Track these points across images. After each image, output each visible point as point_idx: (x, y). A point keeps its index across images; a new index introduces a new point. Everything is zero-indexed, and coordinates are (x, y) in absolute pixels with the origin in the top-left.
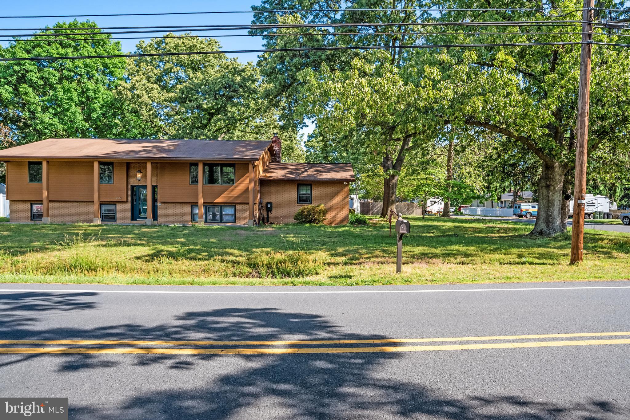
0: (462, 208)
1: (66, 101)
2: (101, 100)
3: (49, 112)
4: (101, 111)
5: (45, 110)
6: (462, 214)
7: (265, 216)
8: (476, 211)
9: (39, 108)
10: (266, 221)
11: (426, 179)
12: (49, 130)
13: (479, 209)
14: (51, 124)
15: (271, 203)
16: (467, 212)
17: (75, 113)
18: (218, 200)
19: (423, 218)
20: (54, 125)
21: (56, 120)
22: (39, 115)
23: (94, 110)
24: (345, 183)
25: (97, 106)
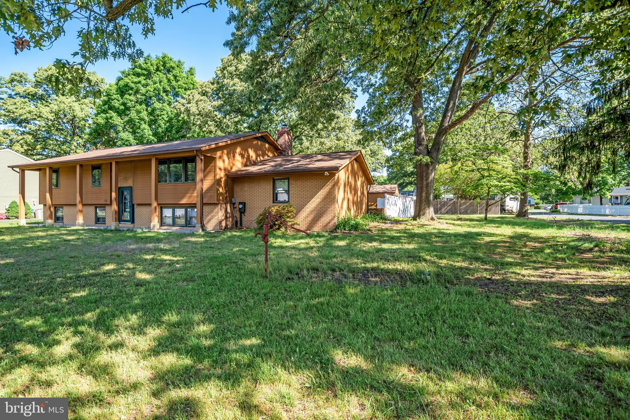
0: (558, 206)
6: (558, 212)
7: (239, 219)
8: (577, 208)
10: (239, 225)
11: (489, 170)
13: (581, 206)
15: (244, 204)
16: (566, 210)
18: (184, 201)
19: (486, 218)
24: (327, 173)
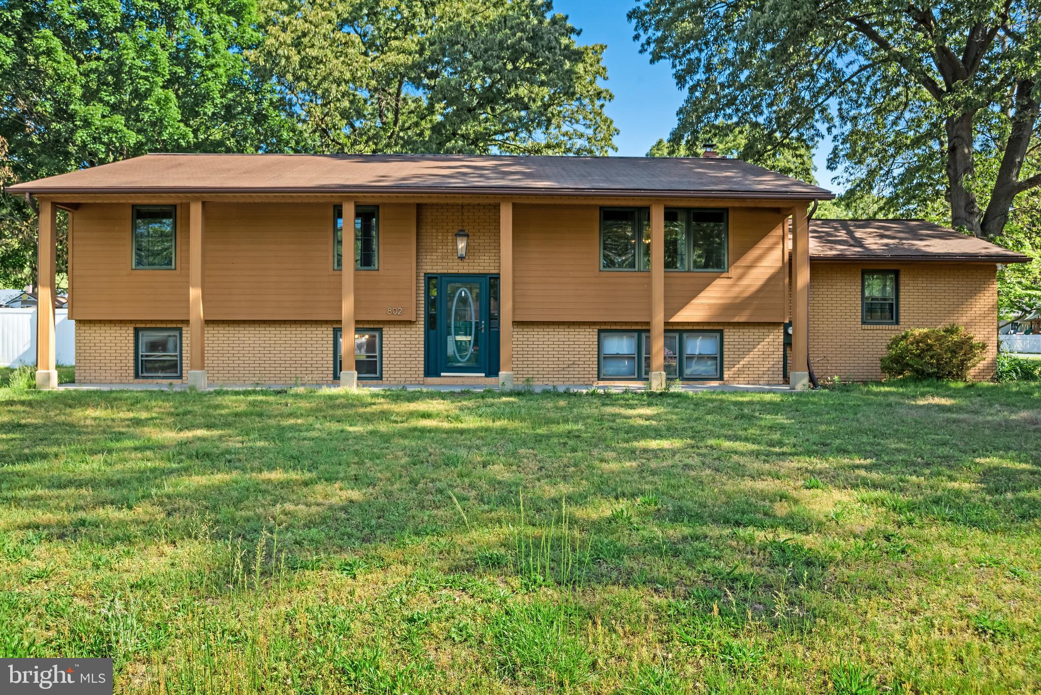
1: (143, 74)
2: (221, 71)
3: (101, 100)
4: (224, 101)
5: (89, 96)
9: (78, 91)
12: (104, 143)
14: (109, 130)
17: (163, 103)
20: (116, 132)
21: (119, 121)
22: (77, 108)
23: (206, 97)
24: (999, 266)
25: (215, 87)
